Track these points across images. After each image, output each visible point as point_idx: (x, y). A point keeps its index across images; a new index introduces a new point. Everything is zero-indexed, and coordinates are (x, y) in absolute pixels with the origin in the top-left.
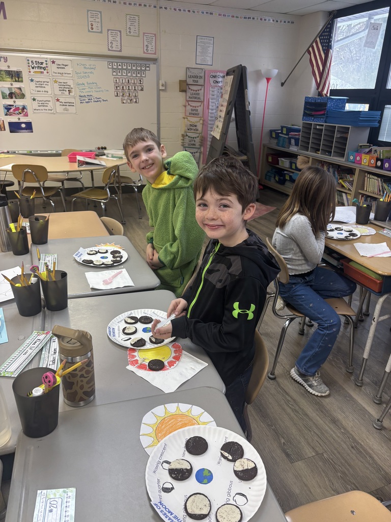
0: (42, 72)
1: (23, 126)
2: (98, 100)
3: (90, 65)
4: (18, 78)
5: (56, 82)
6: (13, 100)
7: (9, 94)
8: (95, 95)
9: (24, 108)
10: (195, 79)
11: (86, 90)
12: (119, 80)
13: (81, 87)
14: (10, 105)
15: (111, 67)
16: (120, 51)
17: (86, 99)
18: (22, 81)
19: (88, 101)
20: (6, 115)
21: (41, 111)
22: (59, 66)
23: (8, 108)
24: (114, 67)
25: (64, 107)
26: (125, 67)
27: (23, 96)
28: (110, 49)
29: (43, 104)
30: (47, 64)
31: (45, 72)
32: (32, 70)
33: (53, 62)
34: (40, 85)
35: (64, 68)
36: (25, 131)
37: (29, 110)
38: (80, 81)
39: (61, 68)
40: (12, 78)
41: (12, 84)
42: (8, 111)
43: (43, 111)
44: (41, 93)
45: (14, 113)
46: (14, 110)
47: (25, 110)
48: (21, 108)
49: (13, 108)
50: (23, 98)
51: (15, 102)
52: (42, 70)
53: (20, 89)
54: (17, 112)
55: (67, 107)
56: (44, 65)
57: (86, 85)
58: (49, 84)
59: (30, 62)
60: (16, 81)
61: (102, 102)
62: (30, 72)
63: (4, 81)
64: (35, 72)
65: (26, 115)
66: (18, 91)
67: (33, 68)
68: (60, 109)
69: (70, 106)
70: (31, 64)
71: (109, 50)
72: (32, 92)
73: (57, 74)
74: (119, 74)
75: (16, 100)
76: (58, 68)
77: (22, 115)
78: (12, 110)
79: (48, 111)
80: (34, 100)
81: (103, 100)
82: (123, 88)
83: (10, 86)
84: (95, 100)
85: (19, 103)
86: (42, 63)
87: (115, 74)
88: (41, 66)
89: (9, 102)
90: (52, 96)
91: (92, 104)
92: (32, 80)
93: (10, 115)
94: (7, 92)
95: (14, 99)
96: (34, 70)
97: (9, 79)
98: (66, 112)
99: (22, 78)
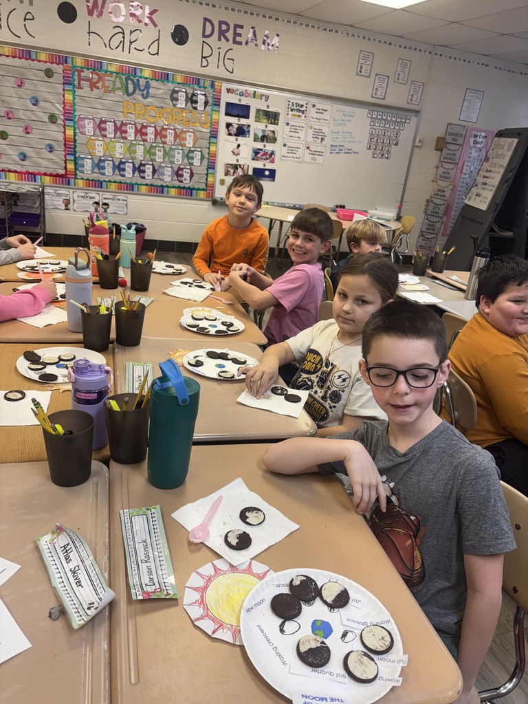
0: (299, 116)
1: (267, 173)
2: (349, 152)
3: (350, 112)
4: (275, 120)
5: (311, 127)
6: (263, 144)
7: (262, 137)
8: (347, 146)
9: (272, 153)
10: (455, 137)
11: (340, 139)
12: (375, 132)
13: (335, 136)
14: (259, 149)
15: (370, 116)
16: (384, 99)
17: (337, 149)
18: (277, 124)
19: (338, 151)
20: (253, 159)
21: (289, 158)
22: (318, 111)
23: (256, 152)
24: (374, 116)
25: (313, 156)
26: (384, 118)
27: (274, 140)
28: (374, 96)
29: (292, 151)
30: (306, 107)
31: (303, 116)
32: (290, 113)
33: (314, 106)
34: (295, 129)
35: (323, 113)
36: (268, 179)
37: (277, 157)
38: (336, 129)
39: (319, 113)
40: (268, 120)
41: (266, 127)
42: (256, 156)
43: (291, 159)
44: (293, 138)
45: (262, 159)
46: (262, 155)
47: (273, 156)
48: (269, 153)
49: (262, 153)
50: (274, 143)
51: (265, 146)
52: (300, 114)
53: (273, 132)
54: (265, 157)
55: (316, 156)
56: (304, 109)
57: (341, 133)
58: (304, 129)
59: (291, 103)
60: (271, 123)
61: (352, 154)
62: (288, 114)
63: (259, 122)
64: (293, 115)
65: (273, 162)
66: (271, 134)
67: (292, 110)
68: (308, 157)
69: (318, 155)
70: (290, 106)
71: (372, 97)
72: (285, 137)
73: (314, 120)
74: (377, 125)
75: (267, 144)
76: (317, 112)
77: (269, 161)
78: (259, 155)
79: (295, 159)
80: (285, 145)
81: (354, 152)
82: (377, 140)
83: (264, 128)
84: (346, 151)
85: (269, 147)
86: (302, 106)
87: (372, 124)
88: (301, 109)
89: (259, 145)
90: (304, 142)
91: (342, 155)
92: (288, 124)
93: (256, 160)
94: (260, 135)
95: (265, 143)
96: (293, 113)
97: (266, 121)
98: (313, 161)
99: (278, 120)
